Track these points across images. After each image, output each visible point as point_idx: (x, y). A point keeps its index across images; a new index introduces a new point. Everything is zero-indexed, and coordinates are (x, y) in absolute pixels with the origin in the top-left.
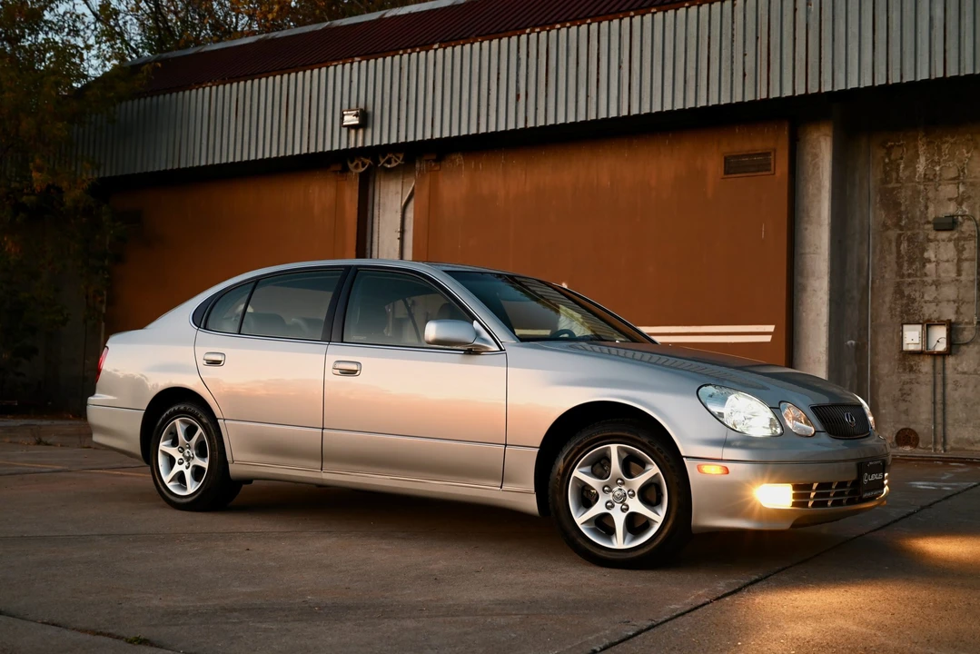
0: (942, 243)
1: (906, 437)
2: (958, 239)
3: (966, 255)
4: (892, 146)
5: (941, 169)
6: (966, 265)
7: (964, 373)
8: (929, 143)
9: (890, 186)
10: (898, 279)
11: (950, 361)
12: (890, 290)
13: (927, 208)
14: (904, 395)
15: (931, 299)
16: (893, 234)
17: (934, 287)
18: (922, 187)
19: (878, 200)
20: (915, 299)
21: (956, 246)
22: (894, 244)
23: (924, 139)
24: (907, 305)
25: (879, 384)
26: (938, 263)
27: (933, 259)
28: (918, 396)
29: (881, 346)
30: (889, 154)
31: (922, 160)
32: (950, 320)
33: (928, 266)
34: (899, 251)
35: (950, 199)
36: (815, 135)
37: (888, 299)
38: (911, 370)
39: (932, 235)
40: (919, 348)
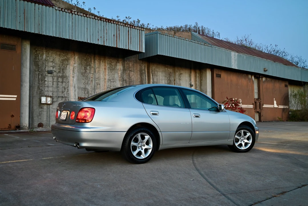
0: (49, 77)
1: (40, 125)
2: (53, 76)
3: (54, 80)
4: (37, 50)
5: (49, 59)
6: (54, 83)
7: (54, 109)
8: (46, 51)
9: (36, 60)
10: (38, 85)
11: (51, 106)
12: (36, 87)
13: (46, 67)
14: (40, 114)
15: (46, 90)
16: (37, 73)
17: (47, 87)
18: (44, 62)
19: (33, 63)
20: (43, 90)
21: (52, 78)
22: (37, 76)
23: (45, 50)
24: (41, 91)
25: (34, 112)
26: (48, 82)
27: (47, 81)
28: (43, 115)
29: (34, 102)
30: (36, 52)
31: (45, 55)
32: (51, 96)
33: (46, 82)
34: (39, 77)
35: (51, 66)
36: (25, 43)
37: (36, 90)
38: (42, 108)
39: (47, 74)
40: (45, 103)
